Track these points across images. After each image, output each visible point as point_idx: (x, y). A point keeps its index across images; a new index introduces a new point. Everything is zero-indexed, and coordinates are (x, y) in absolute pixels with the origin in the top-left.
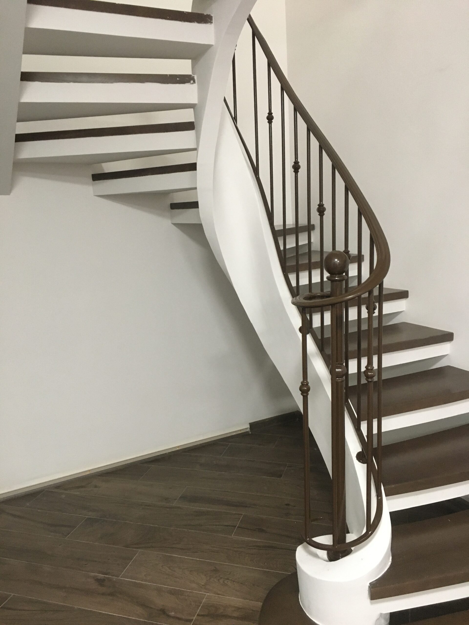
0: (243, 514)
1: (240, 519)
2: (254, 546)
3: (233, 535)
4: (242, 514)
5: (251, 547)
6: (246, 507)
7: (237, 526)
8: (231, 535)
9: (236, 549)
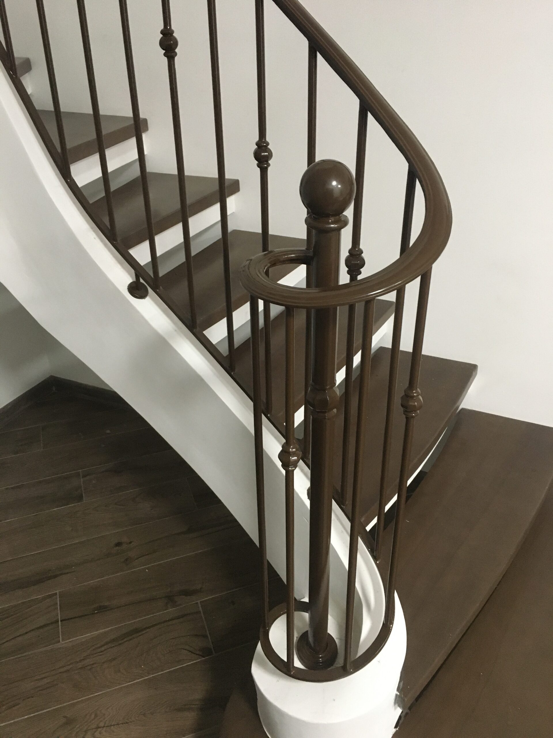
0: (57, 592)
1: (57, 604)
2: (107, 643)
3: (63, 640)
4: (56, 594)
5: (103, 649)
6: (56, 576)
7: (58, 619)
8: (59, 642)
9: (80, 665)
